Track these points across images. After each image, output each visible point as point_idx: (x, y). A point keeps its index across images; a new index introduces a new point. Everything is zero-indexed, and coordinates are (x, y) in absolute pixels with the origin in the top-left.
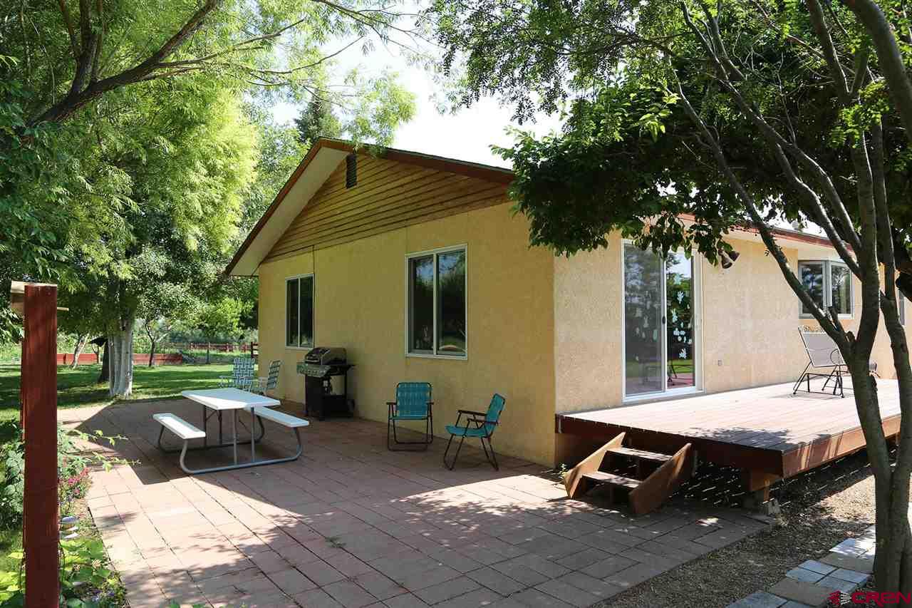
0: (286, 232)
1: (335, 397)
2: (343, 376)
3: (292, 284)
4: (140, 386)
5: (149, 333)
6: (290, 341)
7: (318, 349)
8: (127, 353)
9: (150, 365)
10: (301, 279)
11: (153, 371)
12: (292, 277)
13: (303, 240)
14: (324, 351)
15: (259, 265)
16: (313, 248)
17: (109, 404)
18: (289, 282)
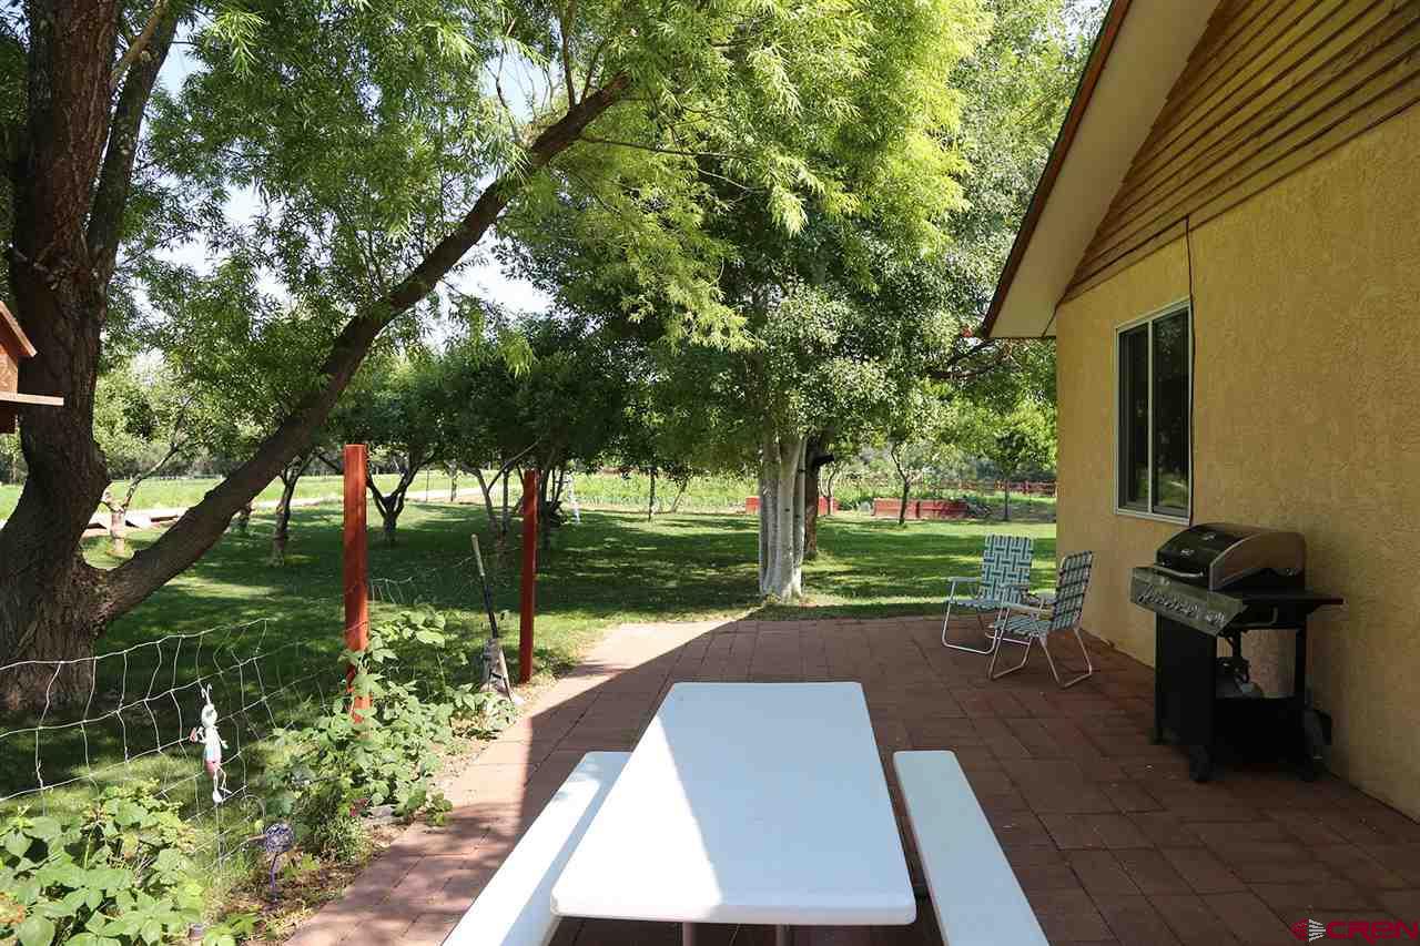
0: (1115, 205)
1: (1258, 704)
2: (1290, 635)
3: (1132, 342)
4: (845, 568)
5: (898, 465)
6: (1130, 492)
7: (1203, 529)
8: (787, 510)
9: (902, 521)
10: (1155, 324)
11: (904, 533)
12: (1130, 322)
13: (1158, 210)
14: (1224, 537)
15: (1057, 307)
16: (1184, 224)
17: (745, 614)
18: (1123, 336)
